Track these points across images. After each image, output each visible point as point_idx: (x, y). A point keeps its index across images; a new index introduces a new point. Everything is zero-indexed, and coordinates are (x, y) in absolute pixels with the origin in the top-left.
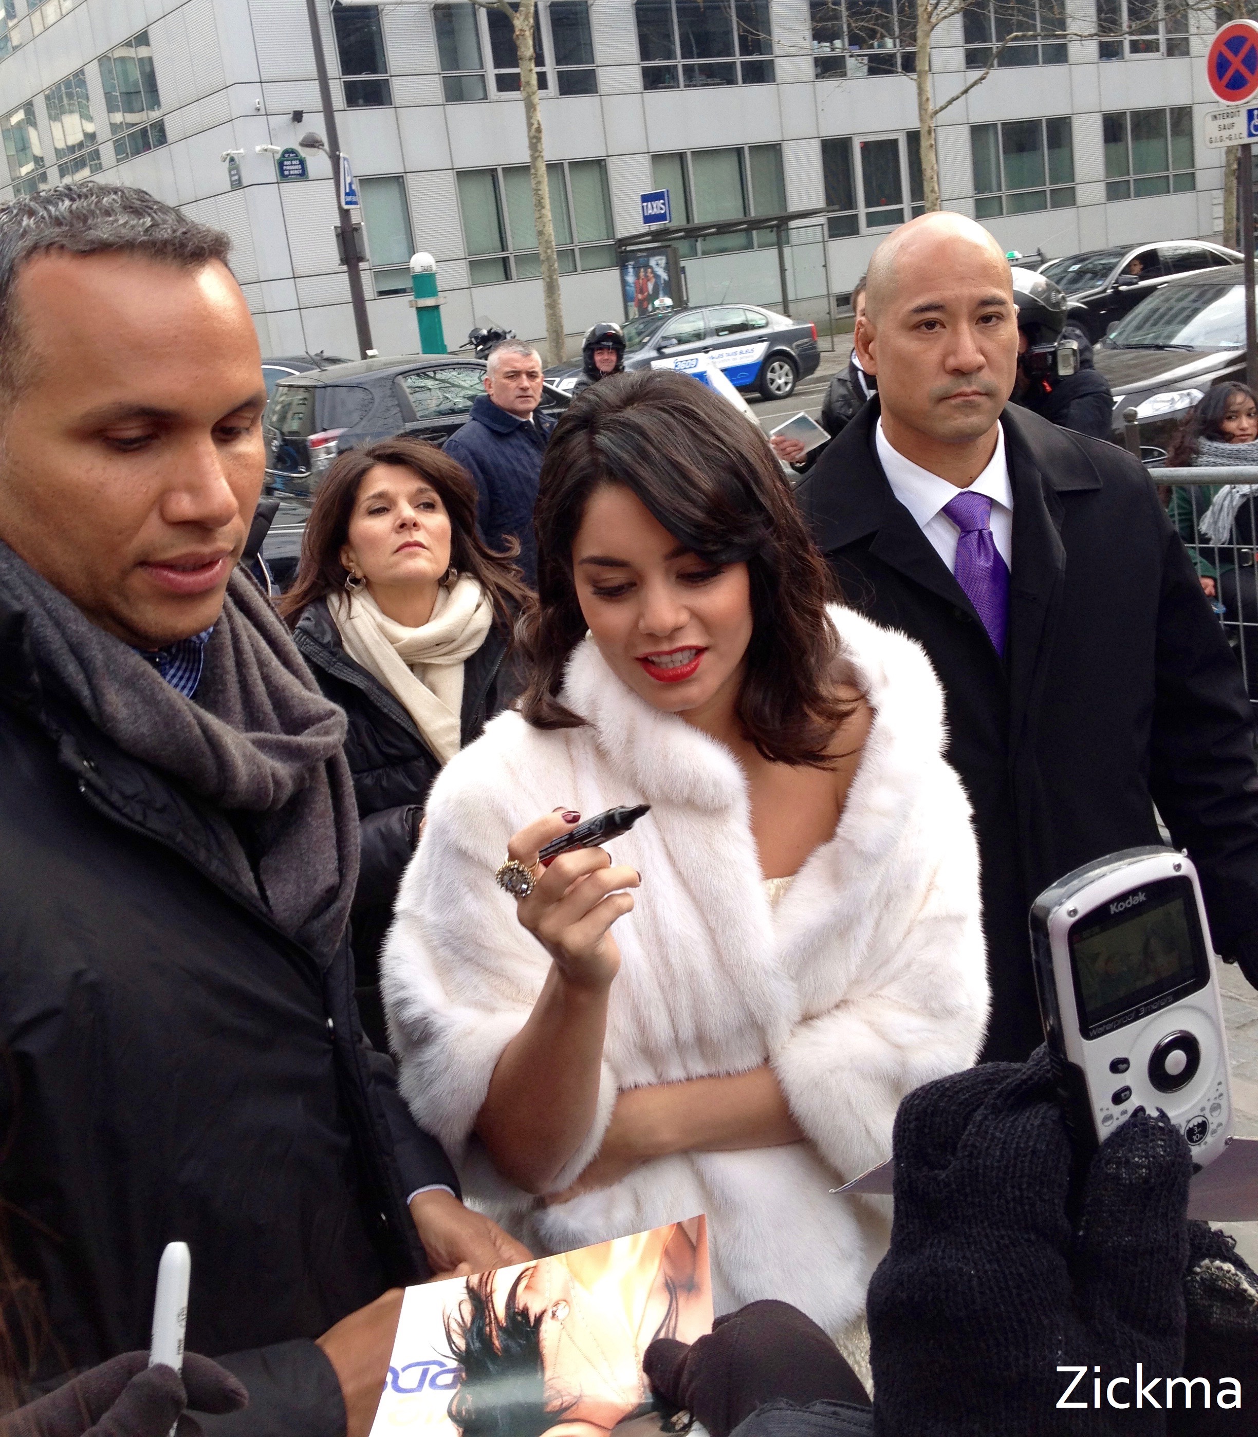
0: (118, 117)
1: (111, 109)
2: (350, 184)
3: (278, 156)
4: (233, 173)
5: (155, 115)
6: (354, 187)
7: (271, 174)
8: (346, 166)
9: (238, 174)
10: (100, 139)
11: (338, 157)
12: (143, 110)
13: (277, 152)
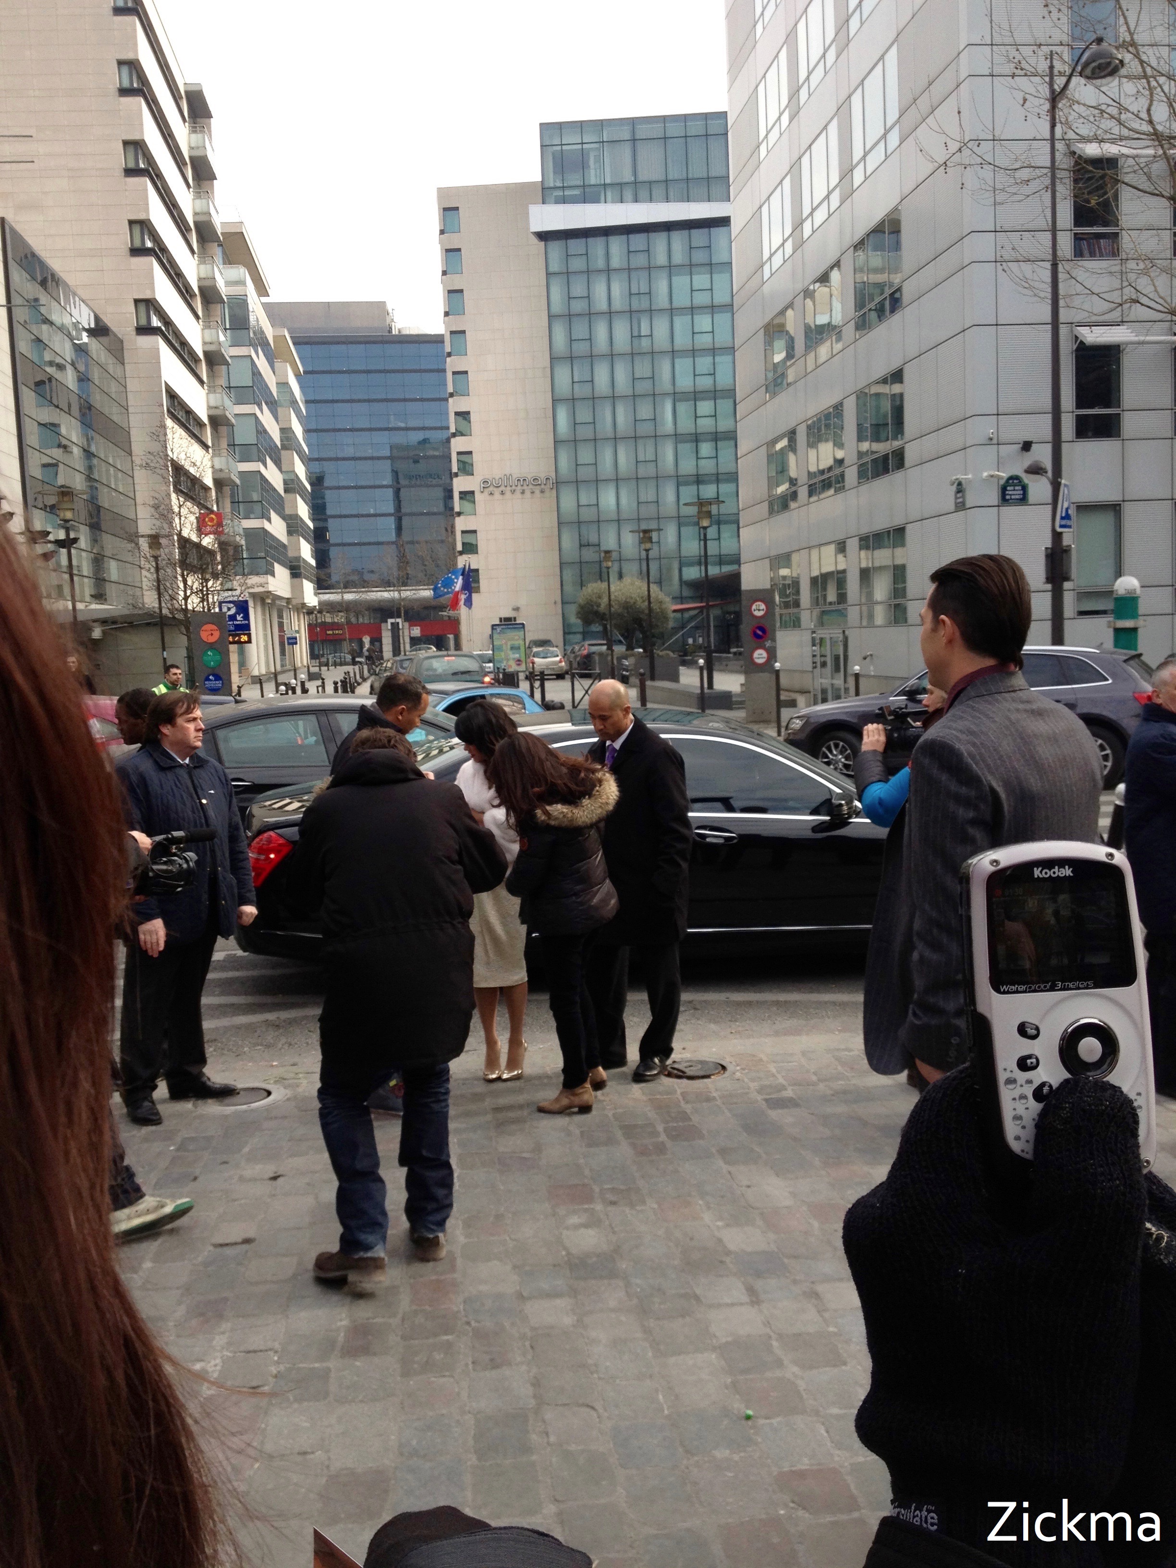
0: (865, 446)
1: (860, 438)
2: (1067, 509)
3: (1002, 482)
4: (959, 495)
5: (896, 444)
6: (1070, 512)
7: (993, 497)
8: (1066, 492)
9: (963, 497)
10: (847, 463)
11: (1060, 484)
12: (888, 440)
13: (1002, 478)
